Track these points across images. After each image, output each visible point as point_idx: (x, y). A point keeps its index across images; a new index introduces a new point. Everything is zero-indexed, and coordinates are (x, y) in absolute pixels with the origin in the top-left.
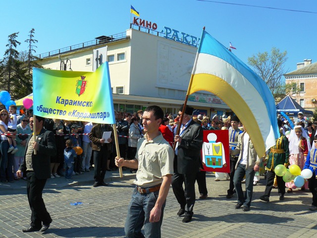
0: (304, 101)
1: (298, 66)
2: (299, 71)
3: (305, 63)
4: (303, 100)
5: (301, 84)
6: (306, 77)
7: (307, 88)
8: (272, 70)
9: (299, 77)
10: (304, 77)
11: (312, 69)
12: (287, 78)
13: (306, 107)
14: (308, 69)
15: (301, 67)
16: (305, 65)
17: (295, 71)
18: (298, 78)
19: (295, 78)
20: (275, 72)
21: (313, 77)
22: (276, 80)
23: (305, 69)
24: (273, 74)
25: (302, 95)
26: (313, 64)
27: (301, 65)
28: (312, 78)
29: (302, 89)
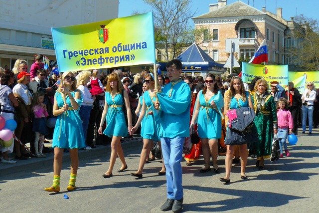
0: (218, 53)
1: (210, 8)
2: (212, 14)
3: (220, 4)
4: (216, 51)
5: (214, 30)
6: (220, 22)
7: (221, 36)
8: (176, 11)
9: (212, 22)
10: (217, 22)
11: (227, 12)
12: (197, 23)
13: (220, 60)
14: (223, 12)
15: (214, 9)
16: (220, 7)
17: (207, 13)
18: (210, 22)
19: (207, 22)
20: (179, 13)
21: (228, 21)
22: (180, 24)
23: (219, 12)
24: (177, 17)
25: (215, 45)
26: (229, 5)
27: (215, 7)
28: (227, 23)
29: (215, 37)
